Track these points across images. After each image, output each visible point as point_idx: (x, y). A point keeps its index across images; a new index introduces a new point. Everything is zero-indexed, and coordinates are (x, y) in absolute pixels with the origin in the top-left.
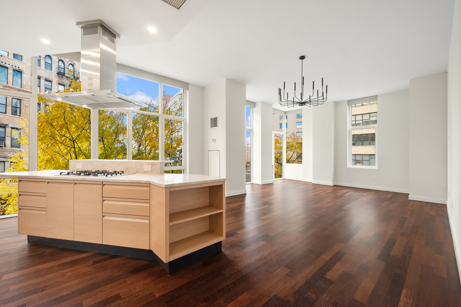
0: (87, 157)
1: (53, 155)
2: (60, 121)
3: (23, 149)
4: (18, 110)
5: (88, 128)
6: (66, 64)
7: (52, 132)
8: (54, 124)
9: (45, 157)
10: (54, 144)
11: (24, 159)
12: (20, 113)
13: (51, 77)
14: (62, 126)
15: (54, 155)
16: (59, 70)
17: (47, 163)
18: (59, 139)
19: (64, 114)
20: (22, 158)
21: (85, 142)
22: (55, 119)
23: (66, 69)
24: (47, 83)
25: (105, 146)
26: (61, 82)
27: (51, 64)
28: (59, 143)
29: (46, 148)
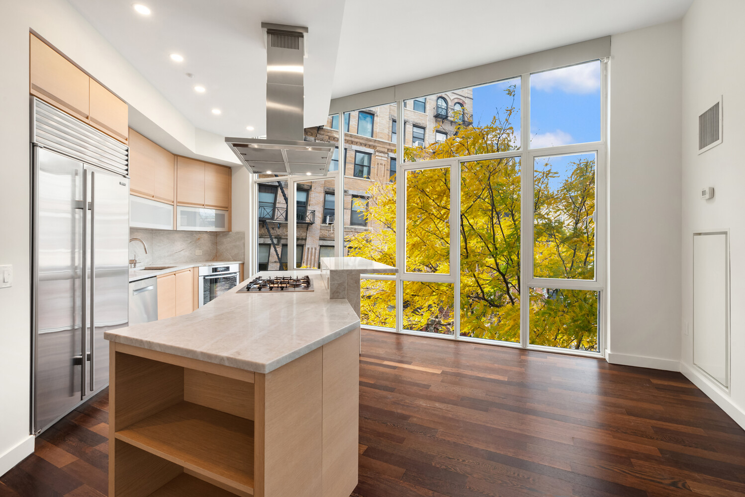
0: (484, 239)
1: (424, 236)
2: (439, 185)
3: (372, 228)
4: (365, 170)
5: (487, 196)
6: (450, 103)
7: (424, 202)
8: (428, 190)
9: (411, 239)
10: (427, 220)
11: (372, 243)
12: (369, 173)
13: (423, 122)
14: (441, 193)
15: (426, 236)
16: (437, 111)
17: (413, 248)
18: (435, 212)
19: (445, 175)
20: (370, 241)
21: (482, 217)
22: (430, 182)
23: (449, 110)
24: (416, 130)
25: (517, 223)
26: (440, 129)
27: (425, 103)
28: (436, 218)
29: (413, 225)
